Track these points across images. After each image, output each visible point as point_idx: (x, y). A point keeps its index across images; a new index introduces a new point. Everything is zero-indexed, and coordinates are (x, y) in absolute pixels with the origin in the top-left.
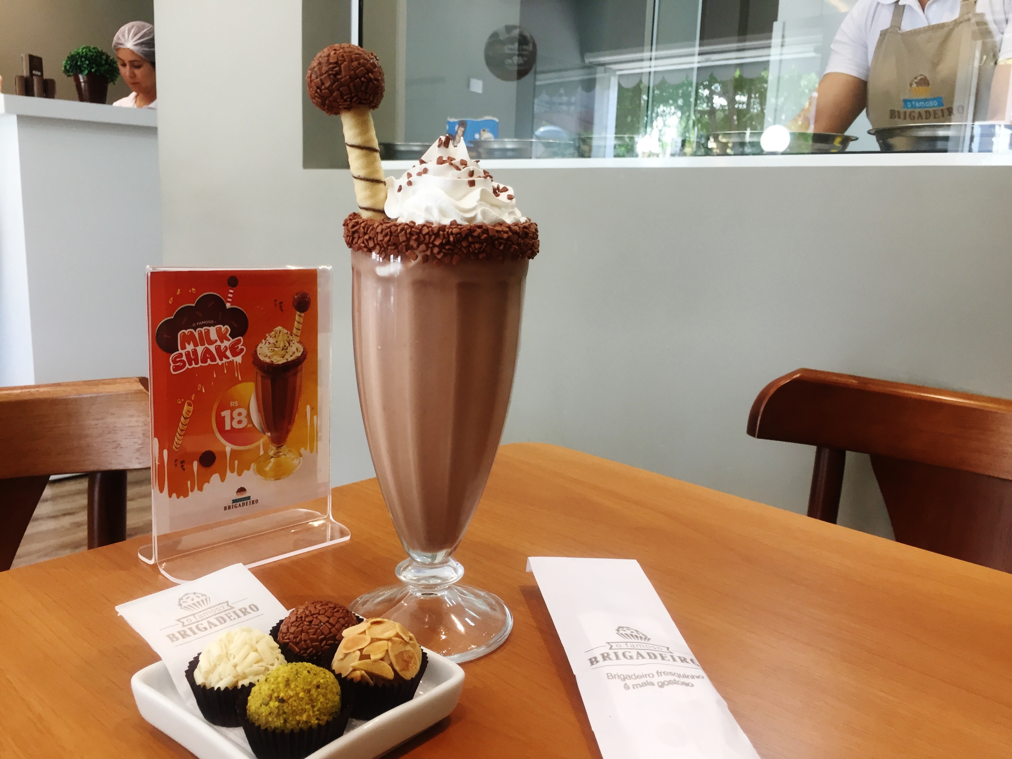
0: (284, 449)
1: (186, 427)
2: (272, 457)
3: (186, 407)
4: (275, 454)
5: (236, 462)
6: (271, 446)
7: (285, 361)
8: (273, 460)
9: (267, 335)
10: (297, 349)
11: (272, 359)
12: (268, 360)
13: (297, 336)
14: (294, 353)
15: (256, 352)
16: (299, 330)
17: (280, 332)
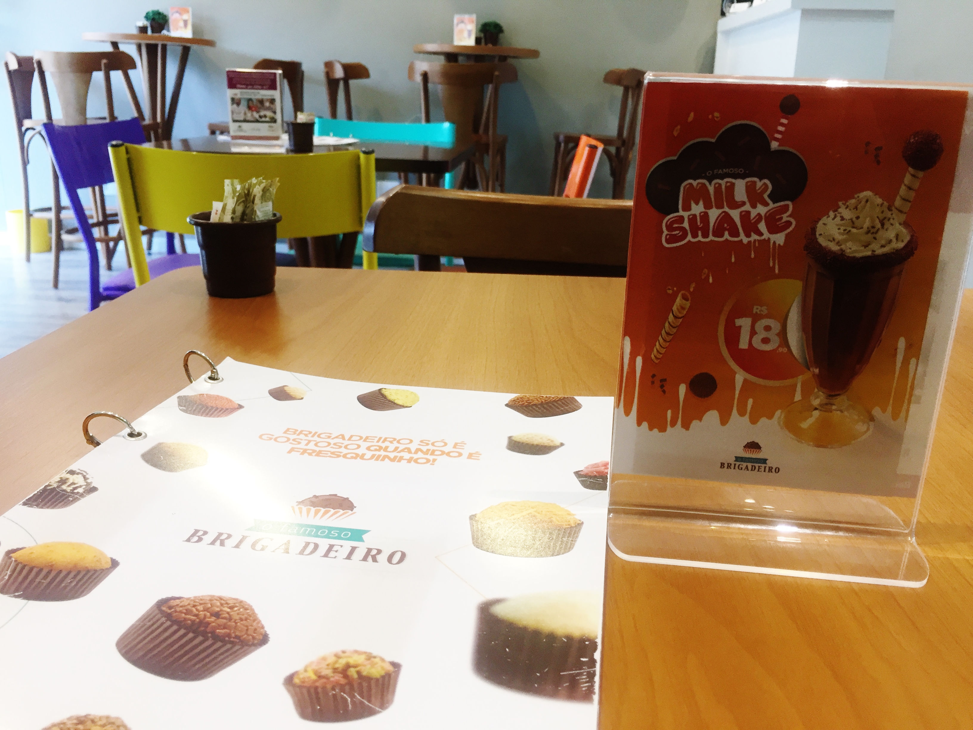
0: (842, 400)
1: (675, 330)
2: (816, 409)
3: (679, 300)
4: (821, 405)
5: (750, 402)
6: (816, 390)
7: (869, 253)
8: (816, 413)
9: (840, 203)
10: (897, 237)
11: (843, 247)
12: (834, 247)
13: (901, 211)
14: (890, 241)
15: (814, 230)
16: (910, 202)
17: (867, 201)
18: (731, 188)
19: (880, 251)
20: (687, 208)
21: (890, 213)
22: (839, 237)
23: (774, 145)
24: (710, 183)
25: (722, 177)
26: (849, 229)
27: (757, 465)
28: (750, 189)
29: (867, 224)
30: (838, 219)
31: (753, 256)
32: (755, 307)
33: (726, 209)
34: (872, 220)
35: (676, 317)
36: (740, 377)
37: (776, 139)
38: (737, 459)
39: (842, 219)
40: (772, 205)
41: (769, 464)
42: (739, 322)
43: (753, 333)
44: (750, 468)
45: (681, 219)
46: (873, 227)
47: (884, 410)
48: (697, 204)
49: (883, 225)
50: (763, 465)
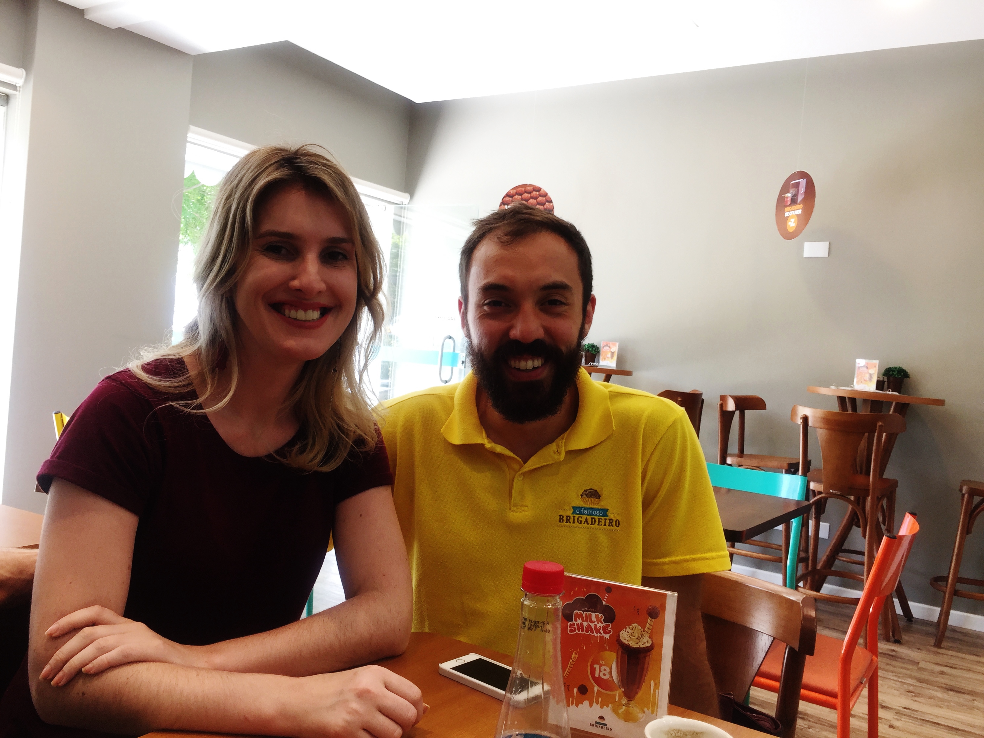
18: (590, 615)
19: (642, 646)
20: (576, 620)
21: (644, 633)
22: (627, 639)
23: (604, 603)
24: (583, 613)
25: (587, 611)
26: (631, 636)
27: (603, 726)
28: (597, 617)
29: (637, 636)
30: (627, 632)
31: (599, 641)
32: (600, 661)
33: (589, 623)
34: (638, 635)
35: (573, 661)
36: (596, 688)
37: (604, 601)
38: (596, 722)
39: (628, 632)
40: (604, 624)
41: (608, 726)
42: (595, 666)
43: (600, 671)
44: (601, 727)
45: (574, 624)
46: (639, 637)
47: (648, 709)
48: (579, 619)
49: (642, 637)
50: (606, 727)
